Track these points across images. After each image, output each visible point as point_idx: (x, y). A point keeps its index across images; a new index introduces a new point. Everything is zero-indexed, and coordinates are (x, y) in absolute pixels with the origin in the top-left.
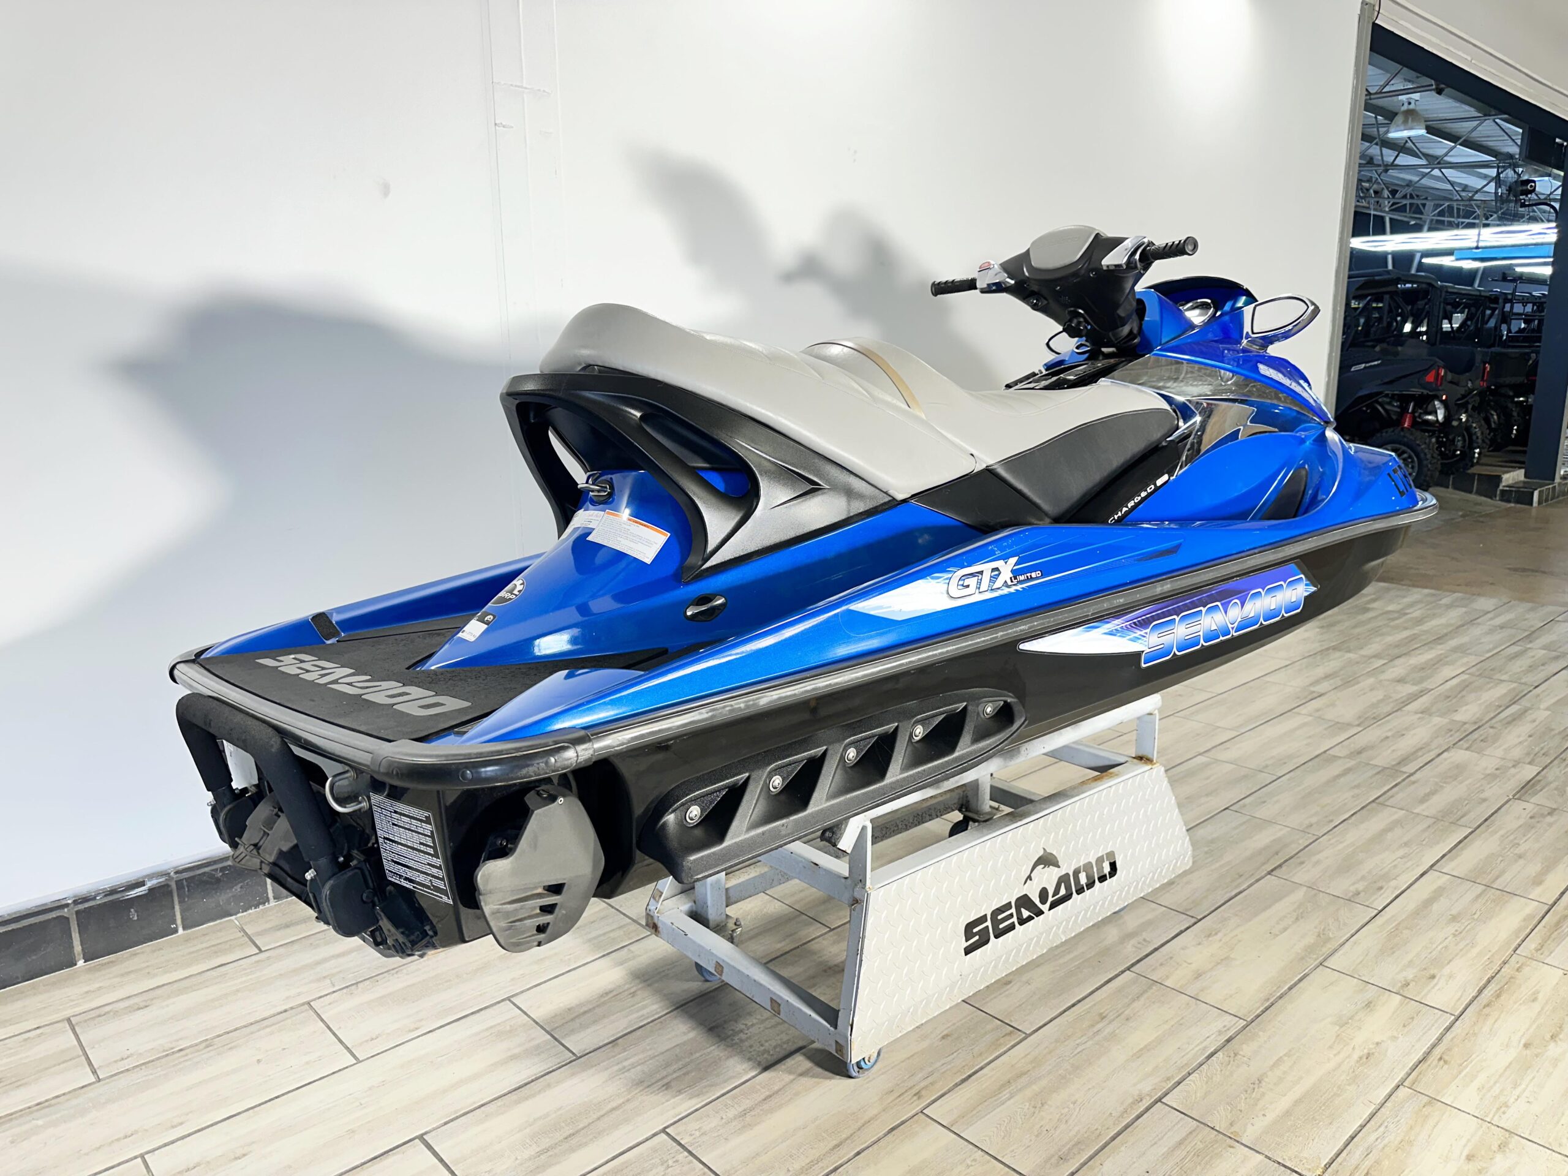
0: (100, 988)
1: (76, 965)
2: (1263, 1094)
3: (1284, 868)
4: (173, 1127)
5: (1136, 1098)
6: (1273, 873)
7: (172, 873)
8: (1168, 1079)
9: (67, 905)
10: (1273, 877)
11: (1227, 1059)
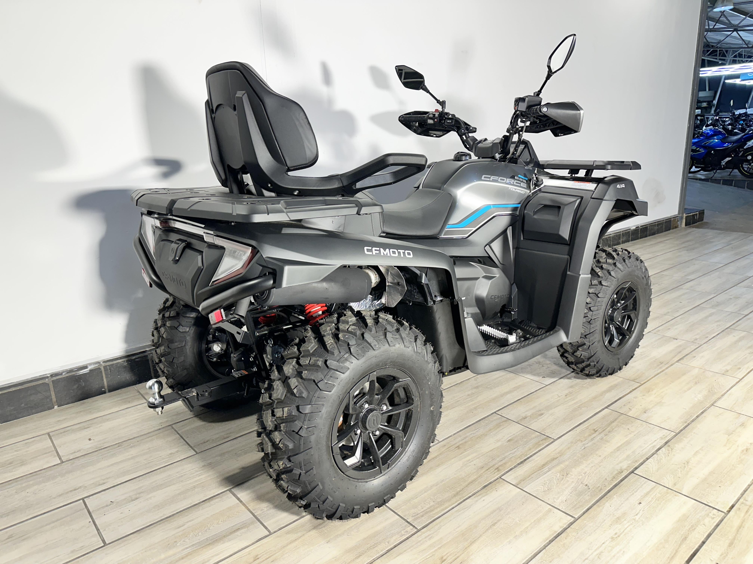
0: (64, 419)
1: (53, 408)
2: (691, 469)
3: (685, 359)
4: (100, 485)
5: (619, 471)
6: (680, 362)
7: (101, 363)
8: (636, 461)
9: (48, 377)
10: (679, 364)
11: (668, 451)
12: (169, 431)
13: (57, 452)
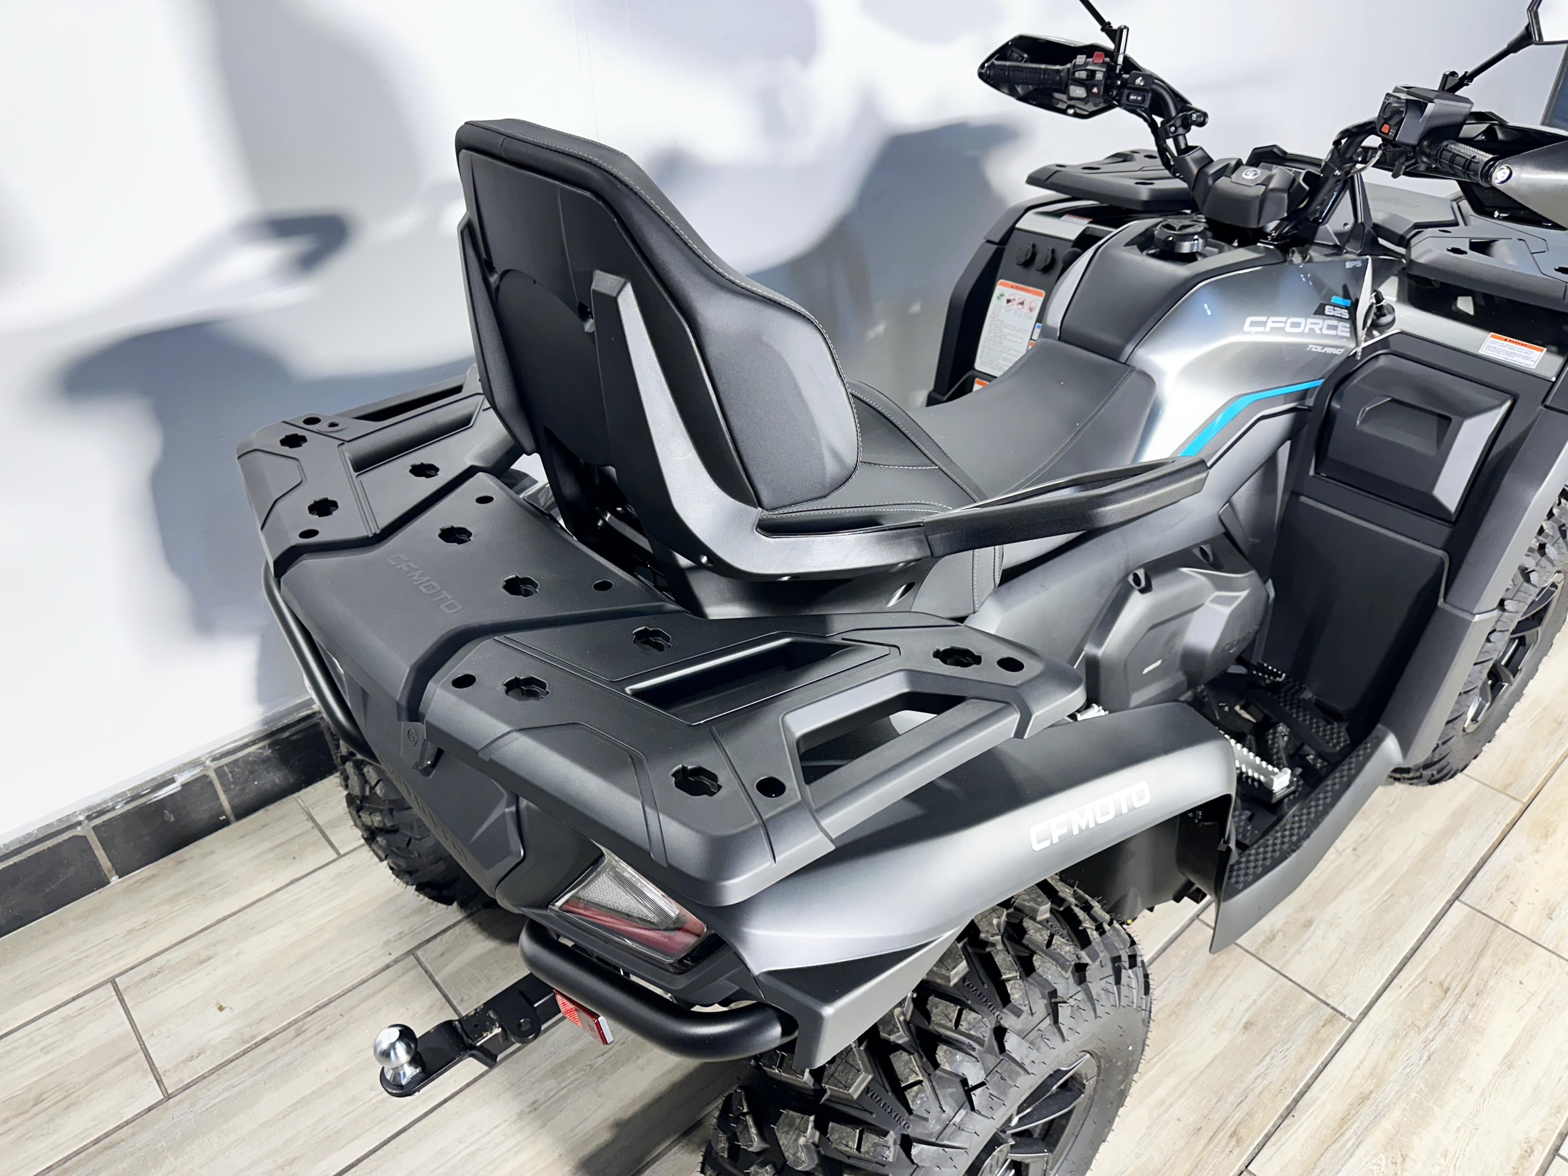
0: (146, 924)
1: (109, 883)
5: (1525, 1147)
7: (208, 763)
9: (79, 823)
12: (412, 973)
13: (148, 1056)
